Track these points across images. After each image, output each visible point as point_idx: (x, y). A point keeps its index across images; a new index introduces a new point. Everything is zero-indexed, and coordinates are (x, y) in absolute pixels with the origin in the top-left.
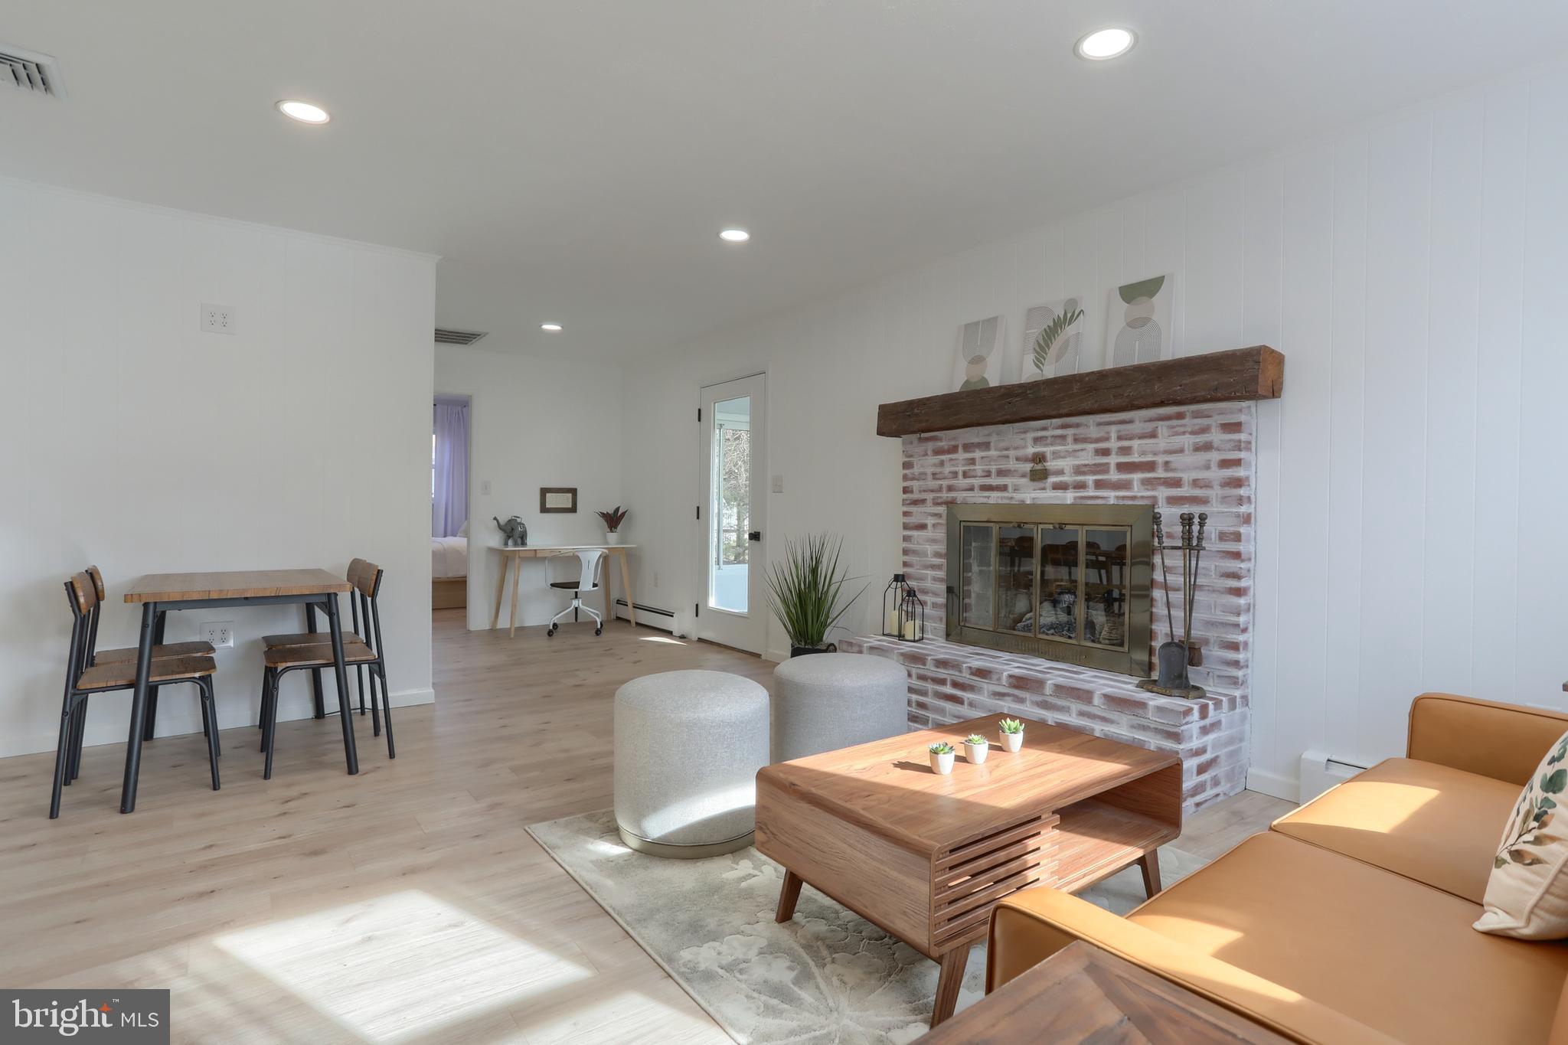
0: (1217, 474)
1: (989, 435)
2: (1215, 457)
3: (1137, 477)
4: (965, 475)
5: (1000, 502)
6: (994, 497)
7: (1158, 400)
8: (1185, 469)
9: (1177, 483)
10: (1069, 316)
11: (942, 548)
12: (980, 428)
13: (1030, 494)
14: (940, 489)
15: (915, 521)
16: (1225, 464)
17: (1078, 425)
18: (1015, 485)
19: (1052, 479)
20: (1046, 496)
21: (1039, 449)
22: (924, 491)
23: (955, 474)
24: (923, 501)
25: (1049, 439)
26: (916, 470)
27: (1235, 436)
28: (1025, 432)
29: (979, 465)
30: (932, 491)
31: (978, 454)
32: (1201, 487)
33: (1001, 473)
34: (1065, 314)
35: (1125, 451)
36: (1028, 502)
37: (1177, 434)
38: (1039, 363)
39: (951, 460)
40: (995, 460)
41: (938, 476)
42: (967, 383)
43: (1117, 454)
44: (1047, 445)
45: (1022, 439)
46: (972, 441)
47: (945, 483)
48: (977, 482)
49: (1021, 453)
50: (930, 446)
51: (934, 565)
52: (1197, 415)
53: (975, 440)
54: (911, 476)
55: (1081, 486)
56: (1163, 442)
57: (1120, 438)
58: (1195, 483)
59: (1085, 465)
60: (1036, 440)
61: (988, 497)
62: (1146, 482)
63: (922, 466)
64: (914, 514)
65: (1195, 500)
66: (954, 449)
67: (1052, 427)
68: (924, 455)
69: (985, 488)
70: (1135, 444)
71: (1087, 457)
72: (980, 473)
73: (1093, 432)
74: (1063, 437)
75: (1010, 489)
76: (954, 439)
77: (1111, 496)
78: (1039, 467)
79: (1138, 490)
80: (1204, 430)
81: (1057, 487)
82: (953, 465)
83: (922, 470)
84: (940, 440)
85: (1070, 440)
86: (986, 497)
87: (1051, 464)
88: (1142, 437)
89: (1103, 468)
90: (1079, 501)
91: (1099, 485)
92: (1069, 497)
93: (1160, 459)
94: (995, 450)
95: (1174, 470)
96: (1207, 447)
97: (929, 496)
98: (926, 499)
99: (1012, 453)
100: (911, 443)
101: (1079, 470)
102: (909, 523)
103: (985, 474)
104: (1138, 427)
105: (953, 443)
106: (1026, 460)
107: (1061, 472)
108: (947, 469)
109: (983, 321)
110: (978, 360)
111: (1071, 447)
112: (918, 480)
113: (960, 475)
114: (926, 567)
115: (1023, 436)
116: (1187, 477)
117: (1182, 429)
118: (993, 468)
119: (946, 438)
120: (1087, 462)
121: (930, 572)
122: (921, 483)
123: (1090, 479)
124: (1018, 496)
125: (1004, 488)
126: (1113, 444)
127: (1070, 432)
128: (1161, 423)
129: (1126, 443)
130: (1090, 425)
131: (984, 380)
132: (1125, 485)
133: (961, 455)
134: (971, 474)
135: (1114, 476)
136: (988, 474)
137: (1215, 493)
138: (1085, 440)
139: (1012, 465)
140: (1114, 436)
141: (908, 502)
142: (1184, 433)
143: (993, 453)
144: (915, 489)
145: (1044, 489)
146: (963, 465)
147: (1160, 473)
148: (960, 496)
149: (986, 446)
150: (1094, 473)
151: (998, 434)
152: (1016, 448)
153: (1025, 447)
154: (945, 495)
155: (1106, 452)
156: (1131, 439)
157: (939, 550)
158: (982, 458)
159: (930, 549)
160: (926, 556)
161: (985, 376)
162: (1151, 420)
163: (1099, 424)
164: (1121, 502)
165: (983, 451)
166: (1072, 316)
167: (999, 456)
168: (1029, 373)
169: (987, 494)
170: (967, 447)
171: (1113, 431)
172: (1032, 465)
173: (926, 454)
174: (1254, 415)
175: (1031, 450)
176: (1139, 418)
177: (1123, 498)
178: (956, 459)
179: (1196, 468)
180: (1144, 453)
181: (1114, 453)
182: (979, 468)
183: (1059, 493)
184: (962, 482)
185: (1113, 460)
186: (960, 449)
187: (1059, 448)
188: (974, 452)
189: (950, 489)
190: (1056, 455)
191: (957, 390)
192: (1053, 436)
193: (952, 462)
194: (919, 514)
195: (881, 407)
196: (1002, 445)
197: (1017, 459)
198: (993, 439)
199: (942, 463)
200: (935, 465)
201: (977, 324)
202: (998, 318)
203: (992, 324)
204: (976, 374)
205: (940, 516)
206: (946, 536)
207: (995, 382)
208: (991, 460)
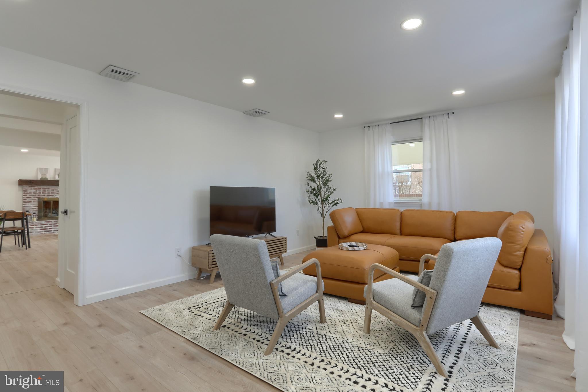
4: (43, 193)
6: (50, 197)
11: (37, 205)
14: (36, 195)
23: (40, 193)
24: (31, 197)
26: (28, 192)
30: (33, 196)
31: (46, 190)
33: (52, 193)
41: (35, 193)
42: (42, 178)
48: (46, 194)
50: (33, 188)
51: (34, 208)
53: (46, 188)
54: (26, 193)
63: (30, 191)
66: (40, 189)
68: (31, 189)
69: (48, 195)
76: (40, 187)
82: (40, 191)
84: (36, 187)
100: (27, 187)
102: (25, 201)
108: (38, 192)
109: (44, 168)
110: (44, 175)
113: (42, 193)
114: (31, 209)
118: (50, 192)
119: (37, 187)
122: (30, 194)
125: (53, 195)
136: (49, 193)
139: (55, 192)
141: (25, 197)
144: (27, 195)
146: (43, 191)
148: (42, 197)
149: (49, 189)
152: (56, 189)
154: (37, 196)
157: (35, 206)
159: (32, 206)
161: (47, 177)
168: (57, 179)
170: (43, 189)
182: (46, 192)
184: (42, 194)
186: (42, 189)
189: (39, 195)
191: (39, 178)
194: (28, 200)
195: (19, 180)
196: (52, 189)
197: (56, 191)
198: (50, 188)
199: (36, 191)
200: (34, 191)
201: (43, 168)
202: (48, 168)
203: (47, 170)
204: (44, 177)
205: (36, 200)
206: (38, 203)
207: (49, 179)
208: (50, 191)
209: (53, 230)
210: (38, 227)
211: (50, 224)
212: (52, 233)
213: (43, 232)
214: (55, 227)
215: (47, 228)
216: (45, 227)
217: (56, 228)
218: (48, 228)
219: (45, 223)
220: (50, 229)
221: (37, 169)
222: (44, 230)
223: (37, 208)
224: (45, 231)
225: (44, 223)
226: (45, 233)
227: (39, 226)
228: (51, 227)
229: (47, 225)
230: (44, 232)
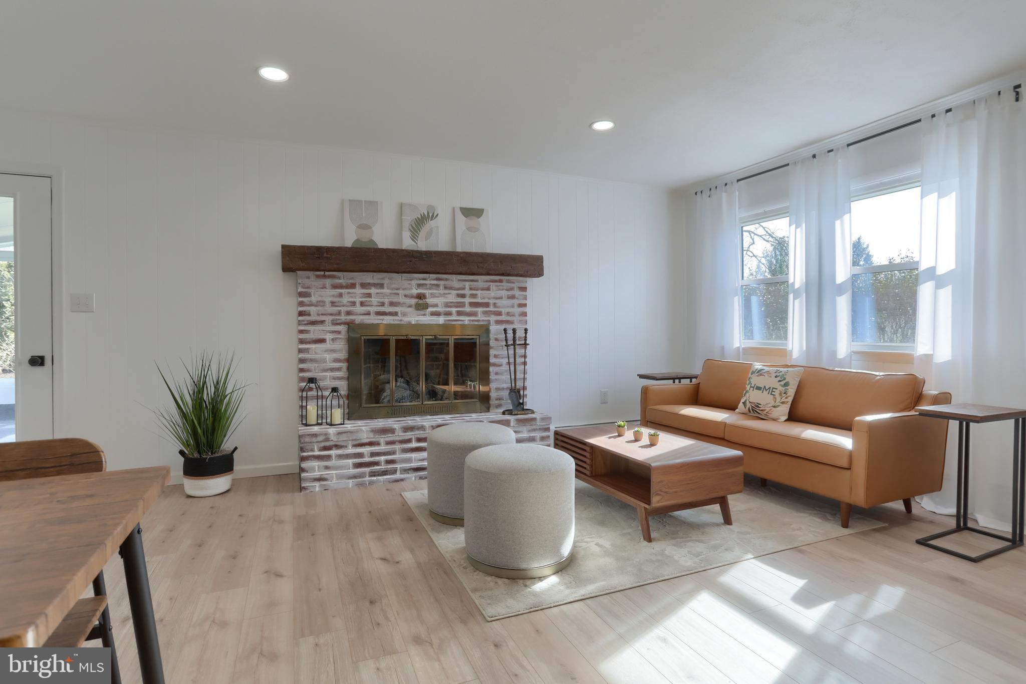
0: (517, 310)
1: (383, 279)
2: (516, 302)
3: (480, 310)
4: (362, 304)
5: (392, 322)
6: (387, 320)
7: (501, 272)
8: (504, 307)
9: (500, 314)
10: (431, 215)
11: (343, 355)
12: (375, 274)
13: (415, 318)
14: (339, 313)
15: (313, 337)
16: (521, 305)
17: (447, 280)
18: (403, 312)
19: (430, 309)
20: (426, 319)
21: (420, 291)
22: (322, 314)
23: (353, 304)
24: (322, 322)
25: (428, 285)
26: (314, 299)
27: (524, 293)
28: (411, 280)
29: (374, 298)
30: (331, 314)
31: (373, 291)
32: (510, 316)
33: (392, 304)
34: (428, 213)
35: (473, 296)
36: (413, 323)
37: (500, 290)
38: (414, 237)
39: (349, 293)
40: (388, 296)
41: (336, 304)
42: (357, 241)
43: (469, 297)
44: (427, 289)
45: (409, 284)
46: (368, 282)
47: (343, 309)
48: (372, 309)
49: (408, 292)
50: (328, 282)
51: (333, 369)
52: (508, 282)
53: (371, 281)
54: (308, 303)
55: (449, 314)
56: (492, 293)
57: (471, 289)
58: (508, 314)
59: (451, 302)
60: (419, 286)
61: (383, 320)
62: (485, 313)
63: (320, 296)
64: (312, 332)
65: (507, 322)
66: (353, 286)
67: (431, 279)
68: (322, 288)
69: (378, 313)
70: (479, 292)
71: (452, 297)
72: (375, 303)
73: (456, 284)
74: (438, 286)
75: (399, 314)
76: (352, 278)
77: (466, 320)
78: (421, 302)
79: (481, 317)
80: (512, 289)
81: (433, 314)
82: (352, 297)
83: (320, 299)
84: (339, 278)
85: (441, 287)
86: (380, 319)
87: (430, 301)
88: (483, 289)
89: (462, 305)
90: (447, 323)
91: (459, 313)
92: (441, 320)
93: (492, 301)
94: (388, 289)
95: (497, 307)
96: (513, 297)
97: (328, 319)
98: (324, 321)
99: (400, 292)
100: (309, 278)
101: (447, 305)
102: (307, 339)
103: (379, 304)
104: (481, 284)
105: (351, 281)
106: (412, 297)
107: (436, 306)
108: (346, 299)
109: (366, 202)
110: (365, 227)
111: (442, 291)
112: (316, 306)
113: (358, 304)
114: (325, 370)
115: (409, 282)
116: (503, 310)
117: (501, 288)
118: (386, 301)
119: (344, 278)
120: (452, 301)
121: (329, 374)
122: (319, 308)
123: (454, 310)
124: (406, 320)
125: (396, 314)
126: (467, 292)
127: (441, 283)
128: (492, 283)
129: (474, 292)
130: (454, 280)
131: (372, 241)
132: (474, 314)
133: (358, 291)
134: (366, 304)
135: (468, 309)
136: (383, 304)
137: (515, 319)
138: (451, 288)
139: (402, 299)
140: (467, 287)
141: (306, 322)
142: (503, 290)
143: (385, 291)
144: (312, 313)
145: (424, 315)
146: (361, 297)
147: (492, 308)
148: (358, 319)
149: (381, 286)
150: (457, 307)
151: (390, 279)
152: (404, 289)
153: (411, 289)
154: (343, 318)
155: (463, 296)
156: (477, 290)
157: (339, 357)
158: (377, 293)
159: (328, 357)
160: (325, 362)
161: (372, 239)
162: (487, 281)
163: (459, 280)
164: (472, 323)
165: (379, 289)
166: (433, 215)
167: (391, 294)
168: (407, 243)
169: (381, 317)
170: (363, 285)
171: (467, 284)
172: (418, 300)
173: (324, 287)
174: (532, 283)
175: (415, 291)
176: (481, 281)
177: (473, 321)
178: (355, 293)
179: (508, 307)
180: (484, 298)
181: (467, 297)
182: (374, 300)
183: (435, 318)
184: (359, 309)
185: (467, 300)
186: (358, 286)
187: (435, 291)
188: (370, 289)
189: (348, 313)
190: (433, 296)
191: (349, 243)
192: (430, 284)
193: (351, 295)
194: (315, 332)
195: (284, 247)
196: (394, 286)
197: (405, 296)
198: (386, 282)
199: (341, 295)
200: (333, 296)
201: (360, 202)
202: (377, 202)
203: (373, 205)
204: (365, 236)
205: (339, 332)
206: (346, 347)
207: (382, 245)
208: (384, 295)
209: (398, 466)
210: (348, 456)
211: (388, 443)
212: (397, 481)
213: (362, 475)
214: (408, 455)
215: (377, 459)
216: (373, 454)
217: (409, 460)
218: (383, 458)
219: (372, 438)
220: (388, 462)
221: (343, 201)
222: (367, 470)
223: (344, 365)
224: (373, 474)
225: (365, 436)
226: (371, 483)
227: (351, 450)
228: (394, 453)
229: (378, 444)
230: (367, 479)
